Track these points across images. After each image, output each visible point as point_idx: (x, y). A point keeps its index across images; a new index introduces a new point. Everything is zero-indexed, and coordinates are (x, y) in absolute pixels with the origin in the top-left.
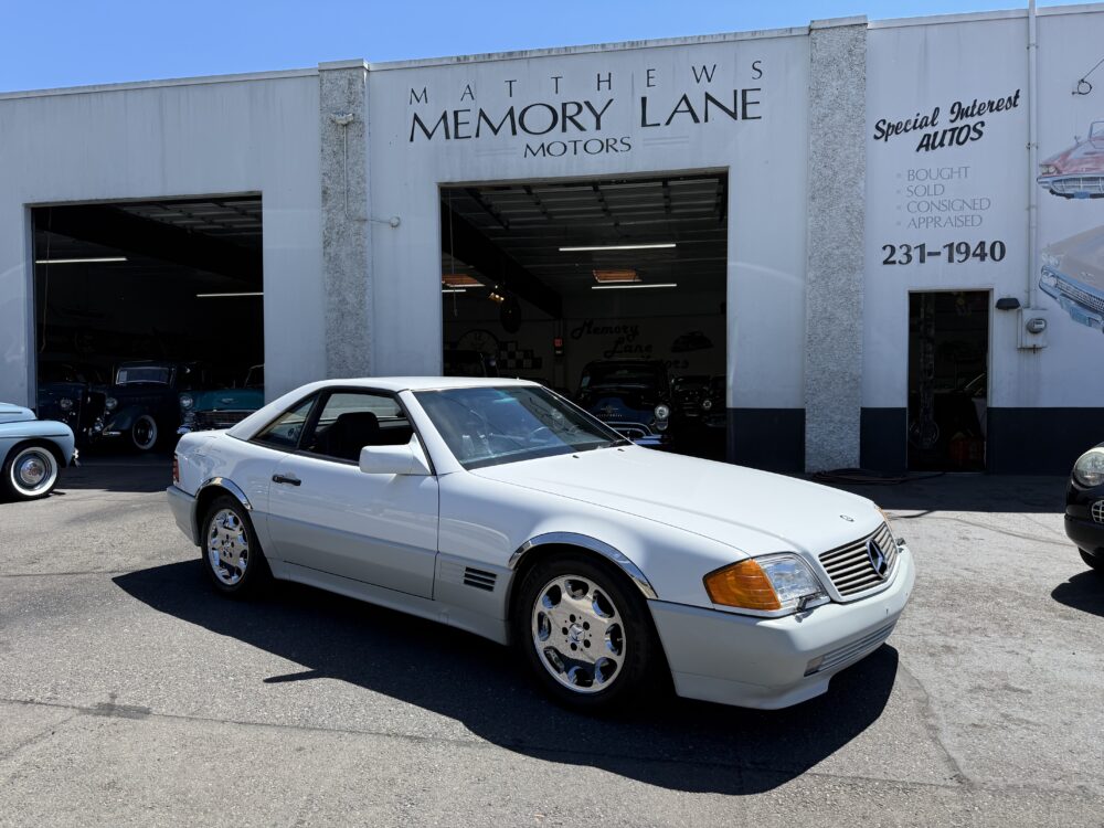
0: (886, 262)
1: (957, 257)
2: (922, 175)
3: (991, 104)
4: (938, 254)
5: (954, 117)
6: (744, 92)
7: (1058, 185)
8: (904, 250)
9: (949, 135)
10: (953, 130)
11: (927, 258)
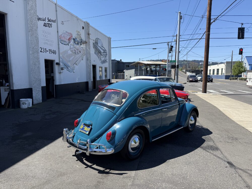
0: (41, 51)
1: (51, 53)
2: (45, 32)
3: (52, 20)
4: (48, 51)
5: (48, 21)
7: (61, 41)
8: (43, 49)
9: (48, 24)
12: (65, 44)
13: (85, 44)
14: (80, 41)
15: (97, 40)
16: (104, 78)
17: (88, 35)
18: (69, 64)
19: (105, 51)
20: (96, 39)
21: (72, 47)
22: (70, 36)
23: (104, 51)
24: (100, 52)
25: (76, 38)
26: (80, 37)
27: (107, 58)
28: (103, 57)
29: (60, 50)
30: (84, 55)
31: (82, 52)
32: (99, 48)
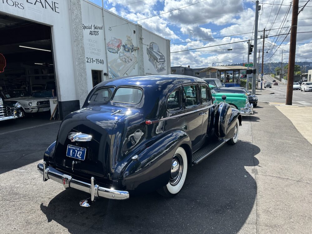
0: (87, 62)
1: (98, 62)
2: (91, 41)
3: (99, 27)
4: (95, 61)
5: (94, 28)
6: (54, 3)
7: (109, 49)
8: (89, 59)
9: (94, 34)
10: (94, 31)
11: (93, 62)
12: (113, 53)
13: (137, 51)
14: (131, 48)
15: (153, 45)
17: (140, 40)
18: (119, 74)
20: (150, 44)
21: (121, 55)
22: (119, 43)
23: (161, 57)
24: (156, 59)
25: (126, 45)
26: (131, 43)
27: (165, 65)
28: (160, 64)
29: (108, 59)
30: (136, 63)
31: (133, 61)
32: (155, 54)
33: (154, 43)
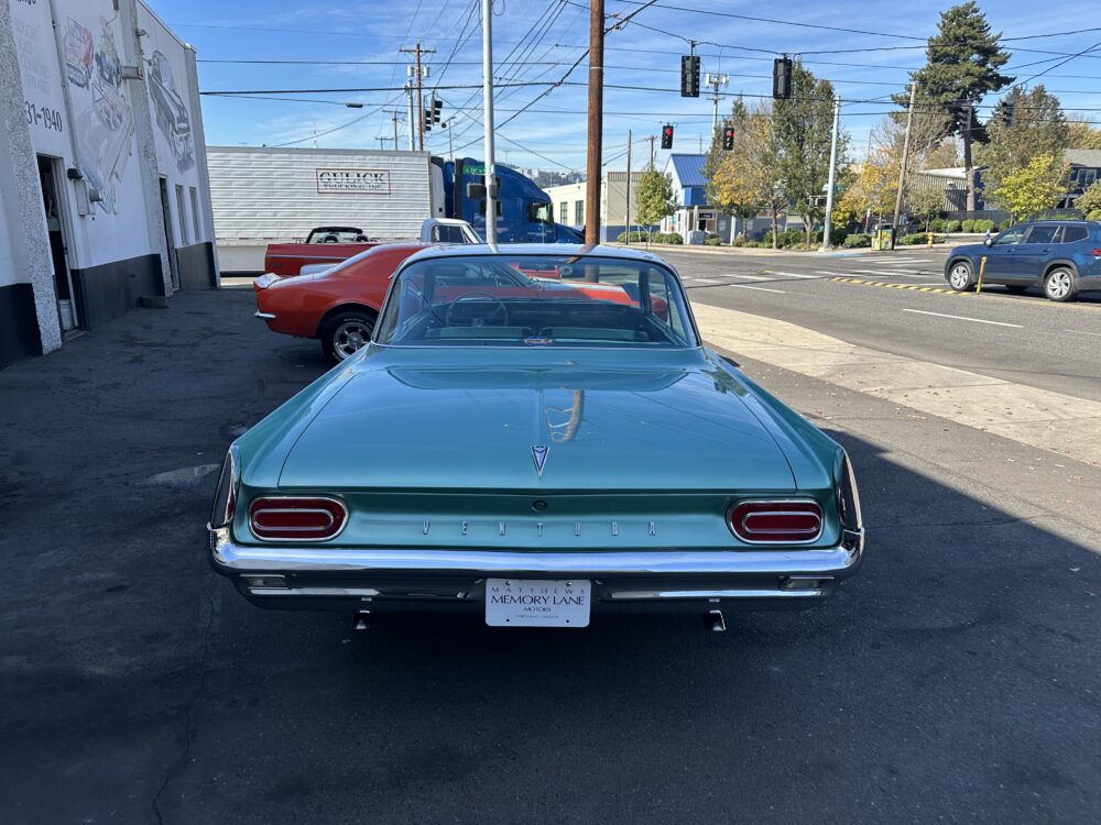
1: (48, 122)
2: (21, 28)
4: (39, 116)
11: (38, 119)
12: (78, 84)
13: (128, 81)
14: (115, 67)
15: (159, 60)
16: (192, 241)
17: (136, 40)
18: (100, 174)
19: (181, 108)
20: (154, 57)
21: (98, 96)
22: (87, 44)
23: (180, 113)
24: (170, 119)
25: (102, 53)
26: (113, 48)
27: (192, 145)
28: (181, 139)
29: (73, 108)
30: (131, 131)
31: (124, 119)
32: (166, 97)
33: (160, 54)
